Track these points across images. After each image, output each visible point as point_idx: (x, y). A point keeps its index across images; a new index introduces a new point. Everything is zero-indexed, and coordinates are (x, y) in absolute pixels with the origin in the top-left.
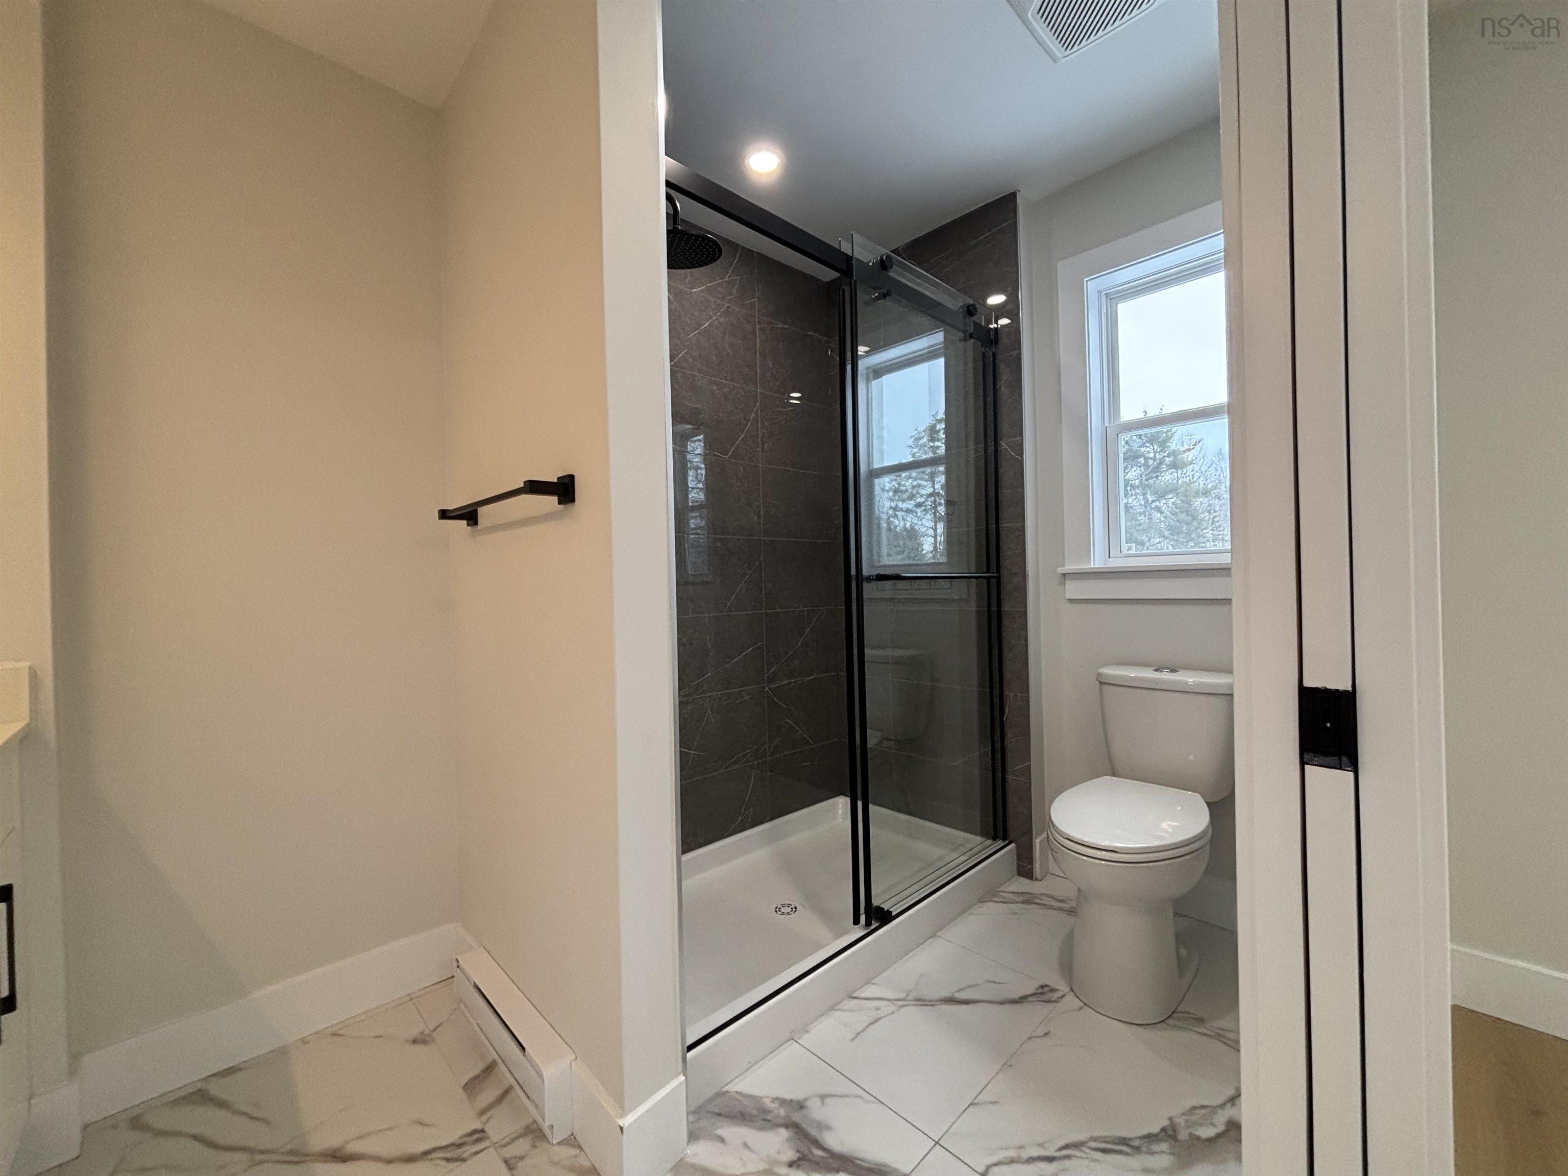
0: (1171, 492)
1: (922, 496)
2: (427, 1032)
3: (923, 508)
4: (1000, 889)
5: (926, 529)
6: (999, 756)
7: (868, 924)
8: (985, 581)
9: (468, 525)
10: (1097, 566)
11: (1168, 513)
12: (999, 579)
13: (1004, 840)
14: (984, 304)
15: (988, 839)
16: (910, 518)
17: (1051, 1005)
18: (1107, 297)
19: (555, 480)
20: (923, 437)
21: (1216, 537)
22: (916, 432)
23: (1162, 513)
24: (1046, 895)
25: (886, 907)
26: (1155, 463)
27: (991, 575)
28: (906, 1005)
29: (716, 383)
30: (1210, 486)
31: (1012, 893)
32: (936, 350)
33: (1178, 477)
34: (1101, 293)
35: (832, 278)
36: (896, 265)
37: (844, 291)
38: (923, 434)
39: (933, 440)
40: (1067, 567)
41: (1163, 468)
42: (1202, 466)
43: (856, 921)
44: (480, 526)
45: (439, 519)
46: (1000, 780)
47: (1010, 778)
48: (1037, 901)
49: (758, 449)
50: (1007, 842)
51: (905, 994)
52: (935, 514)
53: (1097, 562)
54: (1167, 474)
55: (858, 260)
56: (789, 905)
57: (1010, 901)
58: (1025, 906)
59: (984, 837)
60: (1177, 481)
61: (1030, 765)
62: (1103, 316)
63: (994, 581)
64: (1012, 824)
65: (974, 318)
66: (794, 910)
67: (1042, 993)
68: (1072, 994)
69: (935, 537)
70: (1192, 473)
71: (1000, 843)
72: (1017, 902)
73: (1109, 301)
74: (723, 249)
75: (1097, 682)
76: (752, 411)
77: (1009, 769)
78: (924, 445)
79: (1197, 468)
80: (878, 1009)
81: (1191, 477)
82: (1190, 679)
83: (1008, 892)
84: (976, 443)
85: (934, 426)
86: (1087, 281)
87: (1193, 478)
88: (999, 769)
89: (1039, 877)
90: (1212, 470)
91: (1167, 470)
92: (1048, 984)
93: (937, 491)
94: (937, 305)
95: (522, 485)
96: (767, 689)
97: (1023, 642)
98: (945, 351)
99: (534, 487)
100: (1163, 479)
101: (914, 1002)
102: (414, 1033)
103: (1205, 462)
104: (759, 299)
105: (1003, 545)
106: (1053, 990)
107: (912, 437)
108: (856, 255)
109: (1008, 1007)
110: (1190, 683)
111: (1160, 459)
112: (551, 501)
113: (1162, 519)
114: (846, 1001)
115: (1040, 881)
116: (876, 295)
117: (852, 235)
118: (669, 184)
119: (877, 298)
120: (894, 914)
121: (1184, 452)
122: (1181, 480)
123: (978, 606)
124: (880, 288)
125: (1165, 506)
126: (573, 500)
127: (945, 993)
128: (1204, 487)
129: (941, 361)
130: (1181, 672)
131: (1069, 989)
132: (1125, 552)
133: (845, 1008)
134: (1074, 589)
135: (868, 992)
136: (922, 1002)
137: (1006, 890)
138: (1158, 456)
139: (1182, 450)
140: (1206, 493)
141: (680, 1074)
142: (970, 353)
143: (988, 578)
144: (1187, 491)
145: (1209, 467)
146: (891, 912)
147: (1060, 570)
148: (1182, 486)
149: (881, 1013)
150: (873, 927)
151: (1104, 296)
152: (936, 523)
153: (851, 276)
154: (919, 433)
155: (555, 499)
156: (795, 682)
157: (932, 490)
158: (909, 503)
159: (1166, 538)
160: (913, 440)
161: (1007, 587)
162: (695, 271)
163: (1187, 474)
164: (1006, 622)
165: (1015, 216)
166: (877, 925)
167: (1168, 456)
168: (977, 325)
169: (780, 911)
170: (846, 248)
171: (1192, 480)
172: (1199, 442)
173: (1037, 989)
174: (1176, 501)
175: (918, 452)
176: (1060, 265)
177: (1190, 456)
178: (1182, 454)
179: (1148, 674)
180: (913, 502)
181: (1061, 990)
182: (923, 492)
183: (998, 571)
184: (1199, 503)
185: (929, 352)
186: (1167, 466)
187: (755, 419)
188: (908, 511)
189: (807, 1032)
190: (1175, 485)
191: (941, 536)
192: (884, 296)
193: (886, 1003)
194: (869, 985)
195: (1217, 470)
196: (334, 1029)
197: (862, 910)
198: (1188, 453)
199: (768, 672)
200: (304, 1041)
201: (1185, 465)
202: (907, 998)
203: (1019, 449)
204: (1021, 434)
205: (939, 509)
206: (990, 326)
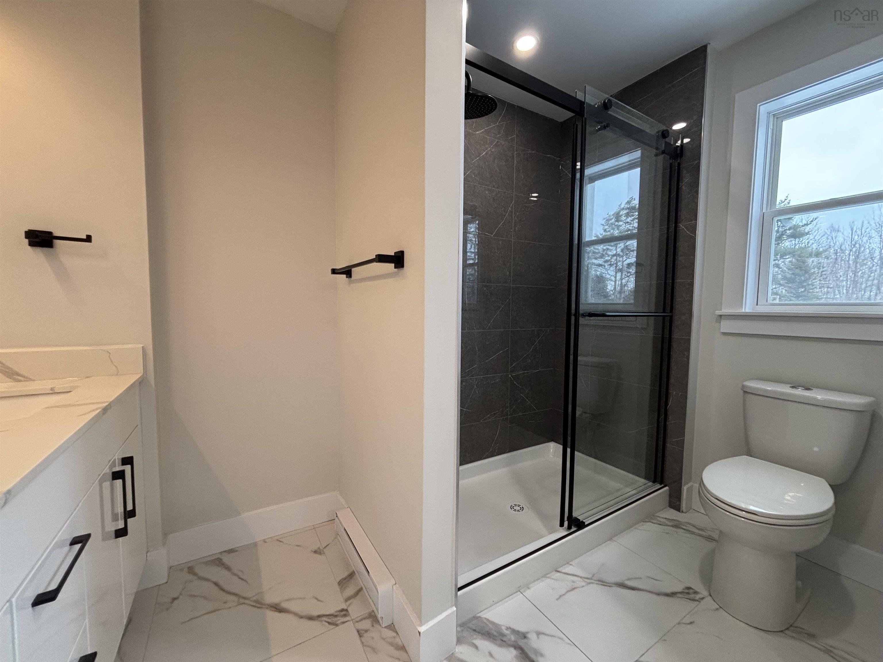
0: (789, 254)
1: (609, 256)
2: (321, 548)
3: (609, 263)
4: (657, 515)
5: (610, 276)
6: (662, 431)
7: (569, 528)
8: (661, 318)
9: (347, 277)
10: (747, 311)
11: (785, 269)
12: (671, 317)
13: (661, 484)
14: (671, 129)
15: (651, 482)
16: (600, 269)
17: (696, 603)
18: (774, 117)
19: (393, 254)
20: (612, 219)
21: (823, 285)
22: (608, 216)
23: (779, 268)
24: (688, 523)
25: (581, 518)
26: (778, 234)
27: (665, 314)
28: (592, 583)
29: (488, 190)
30: (821, 249)
31: (665, 518)
32: (635, 163)
33: (795, 244)
34: (769, 114)
35: (570, 116)
36: (614, 106)
37: (577, 125)
38: (612, 217)
39: (617, 221)
40: (723, 311)
41: (784, 238)
42: (816, 236)
43: (562, 525)
44: (353, 278)
45: (332, 274)
46: (661, 447)
47: (668, 445)
48: (684, 527)
49: (511, 230)
50: (662, 485)
51: (592, 576)
52: (616, 267)
53: (748, 308)
54: (787, 241)
55: (589, 105)
56: (519, 506)
57: (664, 524)
58: (675, 529)
59: (648, 480)
60: (795, 246)
61: (684, 439)
62: (770, 131)
63: (667, 319)
64: (667, 475)
65: (667, 140)
66: (522, 509)
67: (688, 593)
68: (709, 598)
69: (615, 282)
70: (808, 241)
71: (658, 486)
72: (669, 526)
73: (776, 119)
74: (498, 104)
75: (742, 391)
76: (510, 207)
77: (668, 440)
78: (612, 224)
79: (811, 237)
80: (573, 582)
81: (806, 243)
82: (819, 395)
83: (663, 518)
84: (661, 225)
85: (619, 212)
86: (760, 106)
87: (808, 245)
88: (661, 439)
89: (684, 510)
90: (824, 239)
91: (786, 239)
92: (693, 587)
93: (618, 253)
94: (640, 131)
95: (375, 257)
96: (510, 376)
97: (686, 359)
98: (641, 163)
99: (381, 258)
100: (783, 245)
101: (598, 582)
102: (315, 548)
103: (818, 234)
104: (517, 136)
105: (677, 294)
106: (696, 593)
107: (604, 219)
108: (587, 101)
109: (662, 598)
110: (819, 399)
111: (782, 232)
112: (390, 267)
113: (779, 272)
114: (553, 573)
115: (685, 513)
116: (599, 127)
117: (585, 86)
118: (468, 62)
119: (599, 129)
120: (586, 523)
121: (803, 226)
122: (798, 245)
123: (654, 333)
124: (602, 123)
125: (783, 263)
126: (402, 266)
127: (618, 579)
128: (817, 251)
129: (639, 169)
130: (815, 390)
131: (709, 594)
132: (770, 301)
133: (553, 577)
134: (726, 326)
135: (568, 569)
136: (603, 583)
137: (660, 516)
138: (780, 230)
139: (802, 224)
140: (818, 254)
141: (453, 606)
142: (660, 165)
143: (664, 316)
144: (802, 253)
145: (822, 237)
146: (584, 523)
147: (718, 312)
148: (798, 250)
149: (575, 585)
150: (572, 530)
151: (772, 116)
152: (616, 273)
153: (583, 115)
154: (610, 216)
155: (393, 265)
156: (527, 373)
157: (615, 252)
158: (599, 260)
159: (781, 285)
160: (605, 220)
161: (677, 323)
162: (478, 120)
163: (803, 242)
164: (675, 346)
165: (705, 63)
166: (575, 529)
167: (789, 229)
168: (667, 144)
169: (513, 508)
170: (580, 96)
171: (807, 246)
172: (815, 219)
173: (683, 589)
174: (792, 260)
175: (608, 229)
176: (737, 96)
177: (807, 229)
178: (800, 227)
179: (786, 389)
180: (603, 260)
181: (702, 594)
182: (610, 253)
183: (671, 311)
184: (811, 261)
185: (629, 165)
186: (788, 236)
187: (511, 212)
188: (600, 265)
189: (529, 588)
190: (793, 250)
191: (619, 281)
192: (605, 127)
193: (579, 579)
194: (568, 565)
195: (828, 239)
196: (277, 538)
197: (566, 519)
198: (806, 227)
199: (511, 366)
200: (265, 541)
201: (802, 235)
202: (593, 578)
203: (694, 229)
204: (696, 219)
205: (619, 264)
206: (677, 144)
